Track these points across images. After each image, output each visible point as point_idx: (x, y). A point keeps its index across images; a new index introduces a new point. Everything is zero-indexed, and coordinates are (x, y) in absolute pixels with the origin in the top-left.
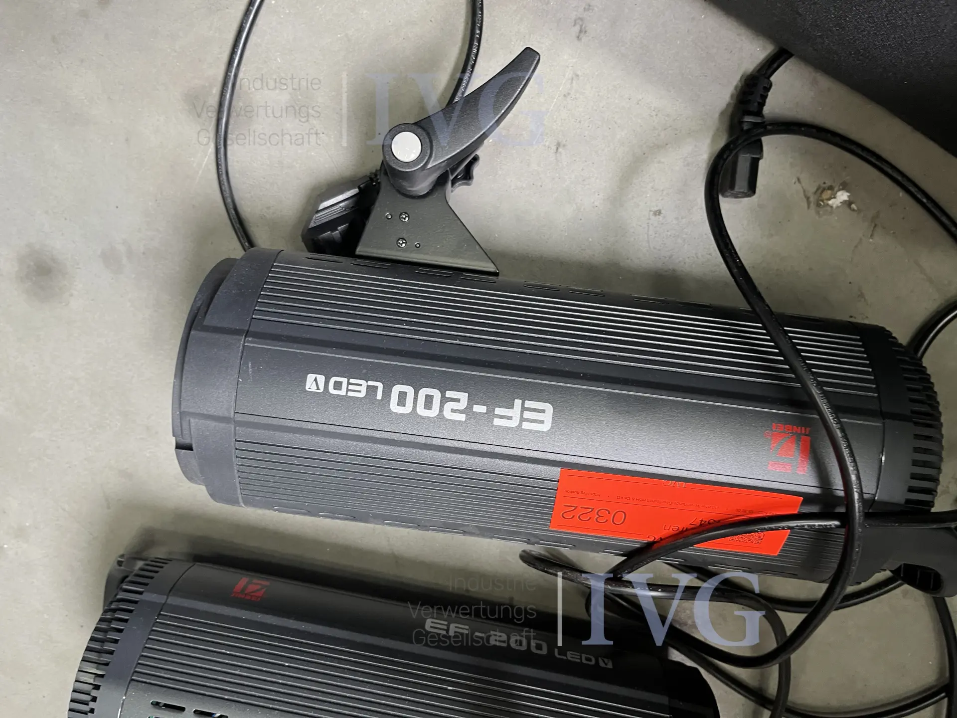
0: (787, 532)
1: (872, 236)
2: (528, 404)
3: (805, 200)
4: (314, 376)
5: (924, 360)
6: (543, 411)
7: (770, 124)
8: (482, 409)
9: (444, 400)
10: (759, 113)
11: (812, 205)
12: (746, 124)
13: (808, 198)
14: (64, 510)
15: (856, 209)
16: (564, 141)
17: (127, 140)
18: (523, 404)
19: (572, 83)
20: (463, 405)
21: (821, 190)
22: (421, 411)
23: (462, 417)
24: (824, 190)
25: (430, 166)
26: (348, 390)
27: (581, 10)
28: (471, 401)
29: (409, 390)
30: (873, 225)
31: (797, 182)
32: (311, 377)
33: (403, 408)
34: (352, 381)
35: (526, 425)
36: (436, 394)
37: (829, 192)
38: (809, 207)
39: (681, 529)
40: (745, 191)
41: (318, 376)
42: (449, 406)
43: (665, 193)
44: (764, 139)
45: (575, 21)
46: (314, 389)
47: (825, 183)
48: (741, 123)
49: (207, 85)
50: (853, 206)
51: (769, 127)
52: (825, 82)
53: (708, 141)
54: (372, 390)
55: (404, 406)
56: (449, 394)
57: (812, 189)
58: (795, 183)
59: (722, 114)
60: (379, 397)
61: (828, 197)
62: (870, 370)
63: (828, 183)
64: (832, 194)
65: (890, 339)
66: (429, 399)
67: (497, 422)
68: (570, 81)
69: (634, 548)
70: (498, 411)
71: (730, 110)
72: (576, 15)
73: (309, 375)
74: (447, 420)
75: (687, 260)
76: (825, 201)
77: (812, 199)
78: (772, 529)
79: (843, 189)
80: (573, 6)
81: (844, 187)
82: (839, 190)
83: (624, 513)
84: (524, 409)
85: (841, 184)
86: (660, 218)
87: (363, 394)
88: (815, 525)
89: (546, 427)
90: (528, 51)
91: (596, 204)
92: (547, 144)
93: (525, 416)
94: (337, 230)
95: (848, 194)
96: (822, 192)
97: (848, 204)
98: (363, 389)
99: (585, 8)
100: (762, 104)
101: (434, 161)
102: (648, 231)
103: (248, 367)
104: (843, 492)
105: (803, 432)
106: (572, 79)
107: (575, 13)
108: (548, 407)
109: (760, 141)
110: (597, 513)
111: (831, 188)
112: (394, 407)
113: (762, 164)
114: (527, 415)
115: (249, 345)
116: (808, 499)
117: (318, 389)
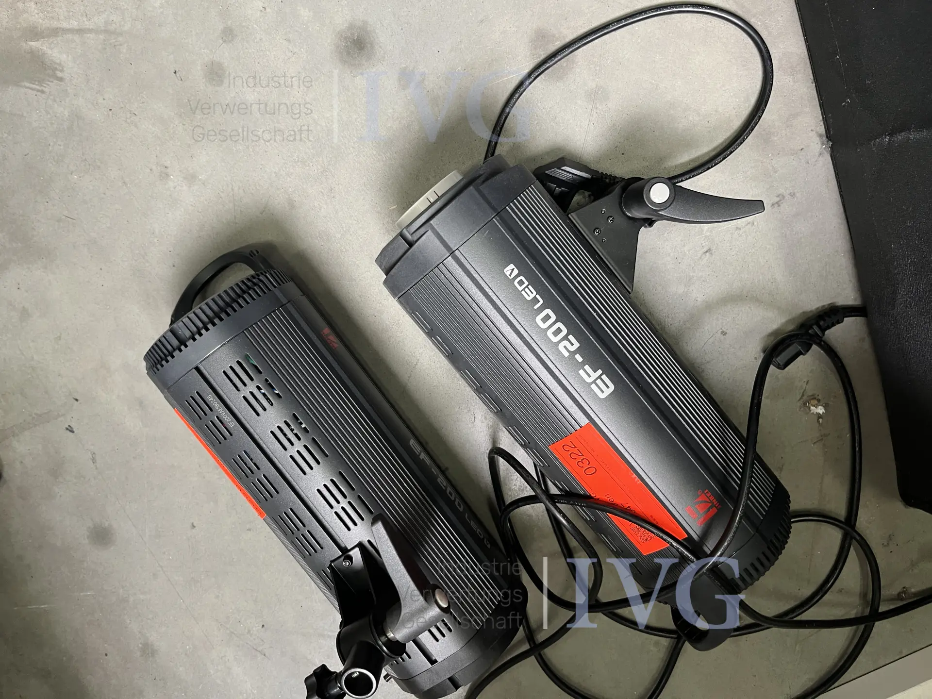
0: (667, 545)
1: (815, 443)
2: (604, 377)
3: (801, 395)
4: (514, 267)
5: (793, 525)
6: (608, 387)
7: (824, 342)
8: (579, 358)
9: (566, 338)
10: (823, 331)
11: (802, 400)
12: (813, 330)
13: (803, 395)
14: (233, 190)
15: (821, 422)
16: (714, 251)
17: (482, 21)
18: (601, 375)
19: (747, 225)
20: (572, 349)
21: (813, 397)
22: (550, 333)
23: (566, 354)
24: (815, 398)
25: (660, 213)
26: (524, 289)
27: (788, 192)
28: (578, 351)
29: (553, 318)
30: (821, 438)
31: (806, 383)
32: (512, 266)
33: (542, 323)
34: (530, 287)
35: (593, 386)
36: (565, 331)
37: (816, 402)
38: (799, 400)
39: (613, 503)
40: (781, 364)
41: (516, 269)
42: (565, 343)
43: (737, 326)
44: (814, 347)
45: (780, 195)
46: (508, 273)
47: (818, 395)
48: (811, 327)
49: (557, 35)
50: (821, 420)
51: (823, 343)
52: (867, 345)
53: (783, 320)
54: (535, 300)
55: (544, 323)
56: (571, 337)
57: (810, 393)
58: (804, 382)
59: (804, 313)
60: (536, 307)
61: (814, 404)
62: (769, 505)
63: (820, 397)
64: (817, 404)
65: (787, 500)
66: (559, 330)
67: (581, 372)
68: (747, 223)
69: (578, 493)
70: (587, 367)
71: (810, 315)
72: (783, 192)
73: (512, 265)
74: (558, 349)
75: (714, 371)
76: (810, 405)
77: (805, 398)
78: (662, 538)
79: (823, 406)
80: (786, 186)
81: (826, 407)
82: (822, 406)
83: (596, 470)
84: (600, 377)
85: (825, 404)
86: (722, 337)
87: (529, 299)
88: (684, 553)
89: (602, 396)
90: (761, 202)
91: (699, 299)
92: (704, 244)
93: (597, 382)
94: (561, 188)
95: (824, 412)
96: (812, 399)
97: (819, 416)
98: (532, 296)
99: (790, 193)
100: (829, 327)
101: (665, 213)
102: (710, 339)
103: (485, 232)
104: (710, 552)
105: (717, 505)
106: (749, 223)
107: (783, 191)
108: (612, 387)
109: (811, 345)
110: (583, 459)
111: (819, 401)
112: (538, 319)
113: (801, 358)
114: (599, 382)
115: (495, 221)
116: (690, 538)
117: (510, 275)
